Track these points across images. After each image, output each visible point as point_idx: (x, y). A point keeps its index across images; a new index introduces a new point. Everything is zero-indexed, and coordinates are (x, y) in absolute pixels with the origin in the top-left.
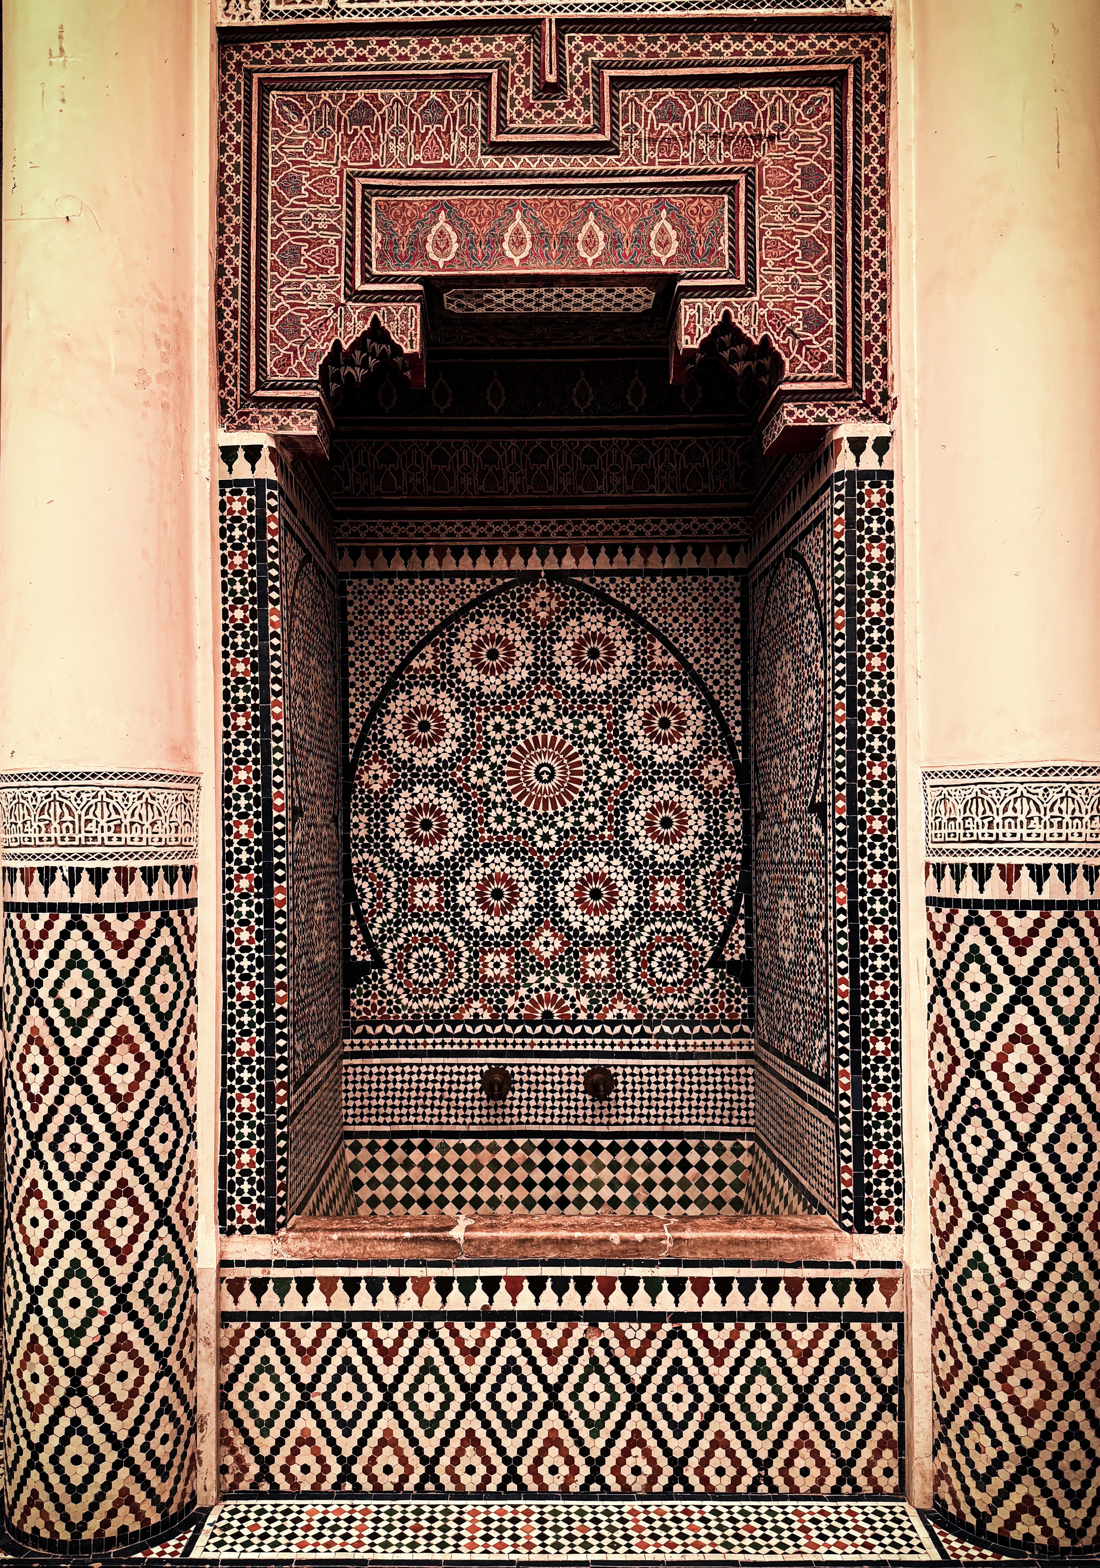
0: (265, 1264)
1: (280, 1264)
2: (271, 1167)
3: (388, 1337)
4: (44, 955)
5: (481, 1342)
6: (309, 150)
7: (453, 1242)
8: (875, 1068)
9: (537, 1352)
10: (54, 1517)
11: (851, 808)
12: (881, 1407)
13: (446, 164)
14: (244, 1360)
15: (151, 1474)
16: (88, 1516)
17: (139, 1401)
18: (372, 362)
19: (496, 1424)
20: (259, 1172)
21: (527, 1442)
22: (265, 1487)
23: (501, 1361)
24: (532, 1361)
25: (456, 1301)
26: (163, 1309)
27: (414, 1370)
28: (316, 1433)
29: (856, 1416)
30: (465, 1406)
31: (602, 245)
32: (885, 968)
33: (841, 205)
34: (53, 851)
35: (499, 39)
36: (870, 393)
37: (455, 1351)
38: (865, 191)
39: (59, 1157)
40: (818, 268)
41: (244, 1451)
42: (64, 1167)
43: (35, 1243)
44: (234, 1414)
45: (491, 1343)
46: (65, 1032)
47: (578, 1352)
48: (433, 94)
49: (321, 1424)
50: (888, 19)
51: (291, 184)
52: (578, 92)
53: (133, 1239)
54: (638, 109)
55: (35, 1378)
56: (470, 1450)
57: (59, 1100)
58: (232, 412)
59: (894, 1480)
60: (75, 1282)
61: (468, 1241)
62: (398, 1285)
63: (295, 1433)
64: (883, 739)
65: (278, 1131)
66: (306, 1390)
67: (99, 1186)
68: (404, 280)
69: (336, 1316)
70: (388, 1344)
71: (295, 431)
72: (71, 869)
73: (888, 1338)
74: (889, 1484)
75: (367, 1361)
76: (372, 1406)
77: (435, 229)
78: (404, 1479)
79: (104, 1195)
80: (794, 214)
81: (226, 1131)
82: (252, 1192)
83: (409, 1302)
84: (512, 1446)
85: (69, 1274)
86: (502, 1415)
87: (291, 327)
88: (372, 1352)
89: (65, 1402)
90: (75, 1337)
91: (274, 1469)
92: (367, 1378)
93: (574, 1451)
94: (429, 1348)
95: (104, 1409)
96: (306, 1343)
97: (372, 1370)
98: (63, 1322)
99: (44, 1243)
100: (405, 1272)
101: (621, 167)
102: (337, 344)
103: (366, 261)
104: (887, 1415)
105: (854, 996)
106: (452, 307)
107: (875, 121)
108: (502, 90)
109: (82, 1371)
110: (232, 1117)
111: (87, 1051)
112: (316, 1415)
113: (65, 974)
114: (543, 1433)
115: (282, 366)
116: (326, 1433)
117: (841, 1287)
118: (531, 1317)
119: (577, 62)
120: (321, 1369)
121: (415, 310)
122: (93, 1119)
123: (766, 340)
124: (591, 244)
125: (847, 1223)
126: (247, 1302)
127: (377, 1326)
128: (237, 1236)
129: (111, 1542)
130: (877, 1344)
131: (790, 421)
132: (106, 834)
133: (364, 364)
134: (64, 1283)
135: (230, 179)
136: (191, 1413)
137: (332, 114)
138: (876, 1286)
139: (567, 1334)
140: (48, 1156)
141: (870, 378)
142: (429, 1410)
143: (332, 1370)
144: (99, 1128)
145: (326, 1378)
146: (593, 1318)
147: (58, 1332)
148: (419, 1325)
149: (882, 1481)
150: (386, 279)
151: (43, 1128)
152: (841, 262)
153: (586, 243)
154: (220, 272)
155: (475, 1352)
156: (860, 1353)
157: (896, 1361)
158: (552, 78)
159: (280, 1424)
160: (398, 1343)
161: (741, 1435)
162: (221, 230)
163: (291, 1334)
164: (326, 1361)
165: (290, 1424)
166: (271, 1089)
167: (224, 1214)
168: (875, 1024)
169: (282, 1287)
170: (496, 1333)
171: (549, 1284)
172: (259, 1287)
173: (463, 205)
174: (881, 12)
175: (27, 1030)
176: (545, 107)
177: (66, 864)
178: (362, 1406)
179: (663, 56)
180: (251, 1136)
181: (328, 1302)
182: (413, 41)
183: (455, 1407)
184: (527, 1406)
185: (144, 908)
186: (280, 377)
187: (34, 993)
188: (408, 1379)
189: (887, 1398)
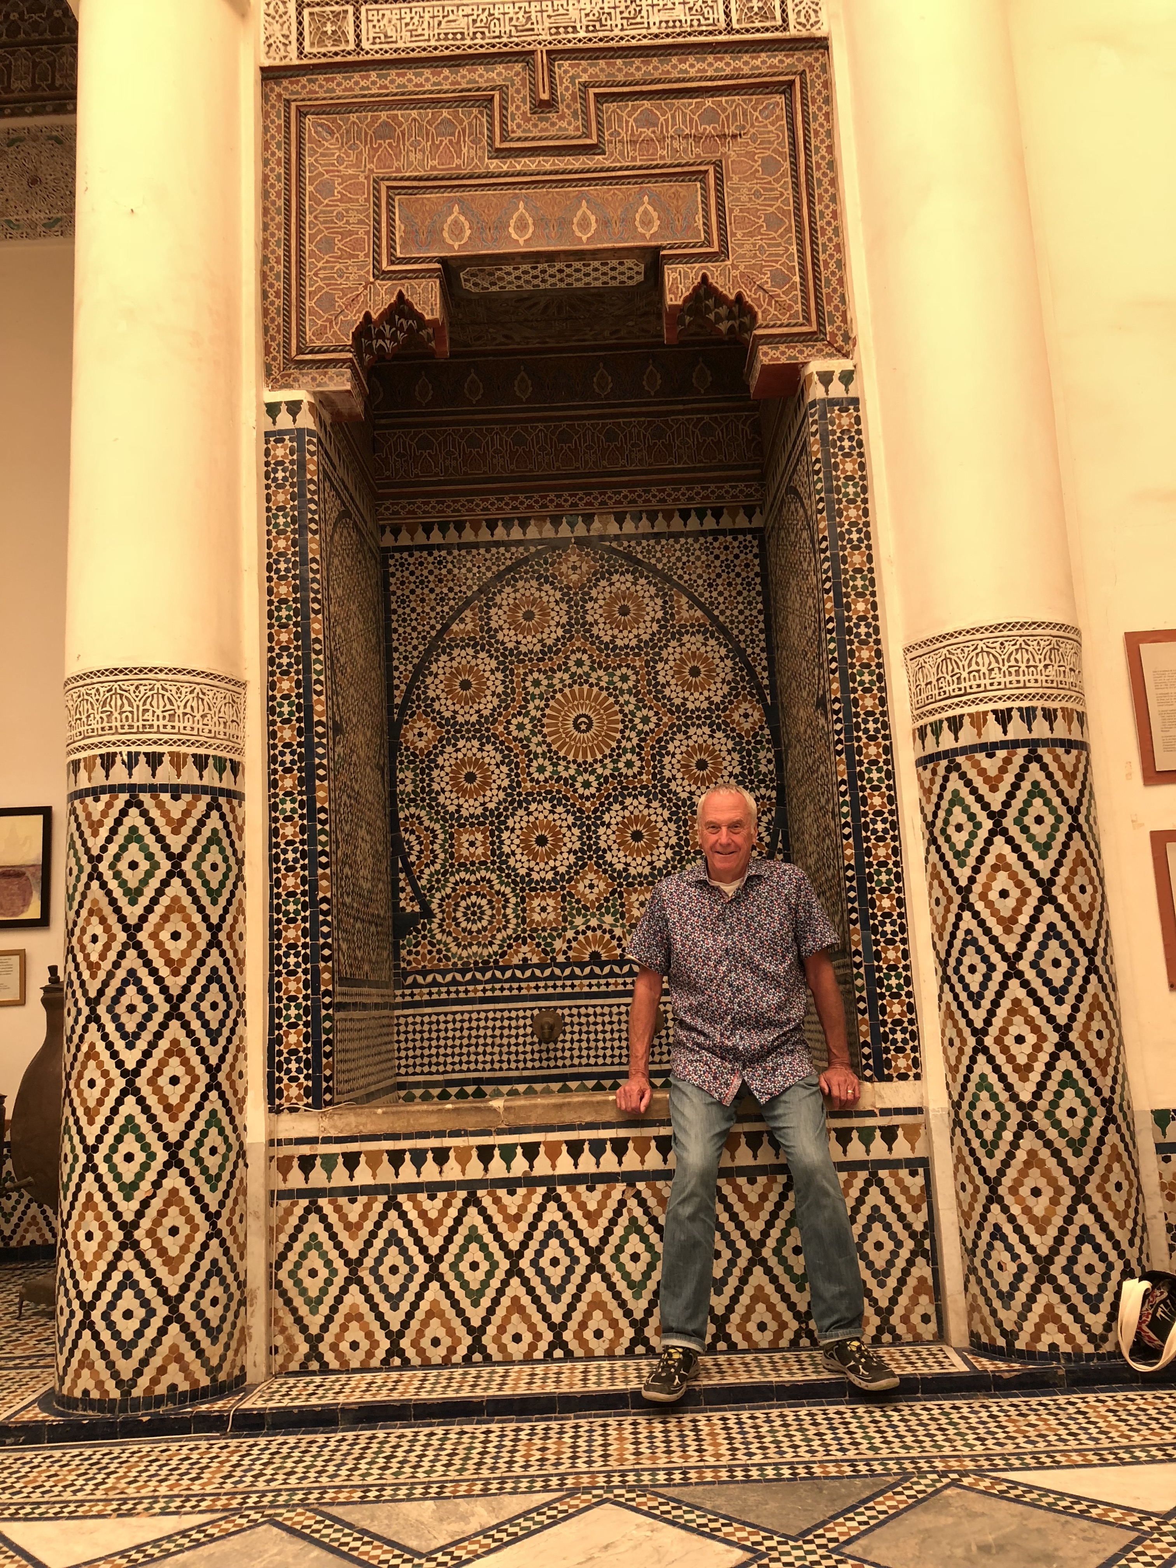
0: (313, 1141)
1: (327, 1140)
2: (317, 1046)
3: (433, 1208)
4: (104, 832)
5: (523, 1208)
6: (340, 160)
7: (494, 1110)
8: (883, 924)
9: (577, 1215)
10: (105, 1375)
11: (844, 688)
12: (914, 1253)
13: (458, 167)
14: (293, 1238)
15: (201, 1334)
16: (138, 1373)
17: (190, 1258)
18: (400, 336)
19: (541, 1290)
20: (306, 1051)
21: (572, 1307)
22: (314, 1365)
23: (543, 1226)
24: (573, 1225)
25: (497, 1168)
26: (213, 1171)
27: (459, 1239)
28: (365, 1308)
29: (890, 1263)
30: (509, 1274)
31: (594, 226)
32: (885, 831)
33: (796, 185)
34: (113, 738)
35: (500, 68)
36: (834, 335)
37: (498, 1219)
38: (817, 174)
39: (116, 1018)
40: (781, 236)
41: (294, 1330)
42: (120, 1027)
43: (92, 1104)
44: (283, 1293)
45: (533, 1209)
46: (123, 902)
47: (618, 1213)
48: (445, 113)
49: (369, 1299)
50: (826, 39)
51: (326, 189)
52: (568, 107)
53: (185, 1098)
54: (620, 118)
55: (89, 1236)
56: (515, 1318)
57: (116, 965)
58: (275, 372)
59: (933, 1326)
60: (129, 1137)
61: (506, 1109)
62: (441, 1156)
63: (343, 1309)
64: (868, 626)
65: (324, 1012)
66: (354, 1265)
67: (153, 1045)
68: (424, 260)
69: (381, 1189)
70: (433, 1214)
71: (332, 387)
72: (129, 754)
73: (916, 1184)
74: (928, 1331)
75: (413, 1233)
76: (419, 1278)
77: (450, 219)
78: (452, 1350)
79: (158, 1054)
80: (758, 195)
81: (274, 1013)
82: (299, 1070)
83: (452, 1171)
84: (556, 1312)
85: (124, 1129)
86: (546, 1280)
87: (327, 302)
88: (418, 1224)
89: (118, 1256)
90: (129, 1190)
91: (323, 1347)
92: (413, 1250)
93: (618, 1314)
94: (473, 1217)
95: (156, 1263)
96: (353, 1218)
97: (418, 1241)
98: (118, 1177)
99: (100, 1102)
100: (447, 1142)
101: (608, 164)
102: (367, 315)
103: (391, 247)
104: (920, 1261)
105: (859, 857)
106: (468, 286)
107: (821, 119)
108: (503, 108)
109: (135, 1225)
110: (280, 999)
111: (143, 919)
112: (364, 1290)
113: (123, 848)
114: (586, 1297)
115: (319, 334)
116: (374, 1307)
117: (866, 1136)
118: (571, 1181)
119: (566, 83)
120: (368, 1244)
121: (435, 285)
122: (148, 981)
123: (739, 296)
124: (584, 224)
125: (868, 1073)
126: (296, 1179)
127: (422, 1197)
128: (285, 1117)
129: (160, 1400)
130: (905, 1190)
131: (766, 361)
132: (162, 722)
133: (394, 338)
134: (119, 1139)
135: (273, 186)
136: (242, 1285)
137: (359, 132)
138: (900, 1132)
139: (606, 1195)
140: (106, 1019)
141: (832, 322)
142: (475, 1279)
143: (378, 1243)
144: (153, 990)
145: (373, 1252)
146: (630, 1178)
147: (112, 1187)
148: (462, 1194)
149: (921, 1328)
150: (409, 261)
151: (101, 992)
152: (800, 231)
153: (580, 225)
154: (265, 260)
155: (518, 1218)
156: (890, 1200)
157: (924, 1206)
158: (545, 96)
159: (329, 1300)
160: (443, 1213)
161: (780, 1289)
162: (265, 227)
163: (338, 1209)
164: (373, 1235)
165: (339, 1300)
166: (316, 973)
167: (273, 1094)
168: (879, 882)
169: (329, 1162)
170: (537, 1198)
171: (586, 1147)
172: (307, 1163)
173: (473, 199)
174: (819, 34)
175: (87, 904)
176: (541, 120)
177: (125, 750)
178: (409, 1278)
179: (638, 75)
180: (298, 1017)
181: (374, 1176)
182: (427, 72)
183: (500, 1274)
184: (570, 1270)
185: (197, 791)
186: (318, 343)
187: (95, 868)
188: (454, 1249)
189: (919, 1244)
